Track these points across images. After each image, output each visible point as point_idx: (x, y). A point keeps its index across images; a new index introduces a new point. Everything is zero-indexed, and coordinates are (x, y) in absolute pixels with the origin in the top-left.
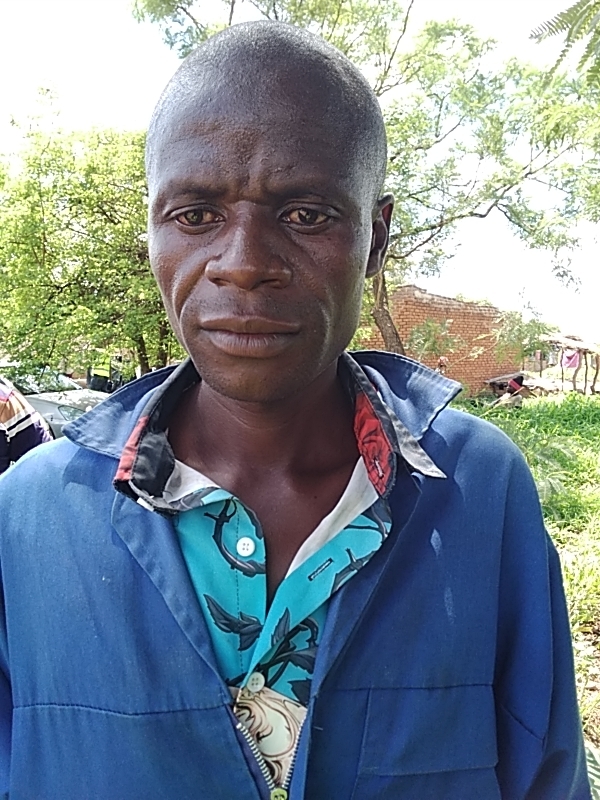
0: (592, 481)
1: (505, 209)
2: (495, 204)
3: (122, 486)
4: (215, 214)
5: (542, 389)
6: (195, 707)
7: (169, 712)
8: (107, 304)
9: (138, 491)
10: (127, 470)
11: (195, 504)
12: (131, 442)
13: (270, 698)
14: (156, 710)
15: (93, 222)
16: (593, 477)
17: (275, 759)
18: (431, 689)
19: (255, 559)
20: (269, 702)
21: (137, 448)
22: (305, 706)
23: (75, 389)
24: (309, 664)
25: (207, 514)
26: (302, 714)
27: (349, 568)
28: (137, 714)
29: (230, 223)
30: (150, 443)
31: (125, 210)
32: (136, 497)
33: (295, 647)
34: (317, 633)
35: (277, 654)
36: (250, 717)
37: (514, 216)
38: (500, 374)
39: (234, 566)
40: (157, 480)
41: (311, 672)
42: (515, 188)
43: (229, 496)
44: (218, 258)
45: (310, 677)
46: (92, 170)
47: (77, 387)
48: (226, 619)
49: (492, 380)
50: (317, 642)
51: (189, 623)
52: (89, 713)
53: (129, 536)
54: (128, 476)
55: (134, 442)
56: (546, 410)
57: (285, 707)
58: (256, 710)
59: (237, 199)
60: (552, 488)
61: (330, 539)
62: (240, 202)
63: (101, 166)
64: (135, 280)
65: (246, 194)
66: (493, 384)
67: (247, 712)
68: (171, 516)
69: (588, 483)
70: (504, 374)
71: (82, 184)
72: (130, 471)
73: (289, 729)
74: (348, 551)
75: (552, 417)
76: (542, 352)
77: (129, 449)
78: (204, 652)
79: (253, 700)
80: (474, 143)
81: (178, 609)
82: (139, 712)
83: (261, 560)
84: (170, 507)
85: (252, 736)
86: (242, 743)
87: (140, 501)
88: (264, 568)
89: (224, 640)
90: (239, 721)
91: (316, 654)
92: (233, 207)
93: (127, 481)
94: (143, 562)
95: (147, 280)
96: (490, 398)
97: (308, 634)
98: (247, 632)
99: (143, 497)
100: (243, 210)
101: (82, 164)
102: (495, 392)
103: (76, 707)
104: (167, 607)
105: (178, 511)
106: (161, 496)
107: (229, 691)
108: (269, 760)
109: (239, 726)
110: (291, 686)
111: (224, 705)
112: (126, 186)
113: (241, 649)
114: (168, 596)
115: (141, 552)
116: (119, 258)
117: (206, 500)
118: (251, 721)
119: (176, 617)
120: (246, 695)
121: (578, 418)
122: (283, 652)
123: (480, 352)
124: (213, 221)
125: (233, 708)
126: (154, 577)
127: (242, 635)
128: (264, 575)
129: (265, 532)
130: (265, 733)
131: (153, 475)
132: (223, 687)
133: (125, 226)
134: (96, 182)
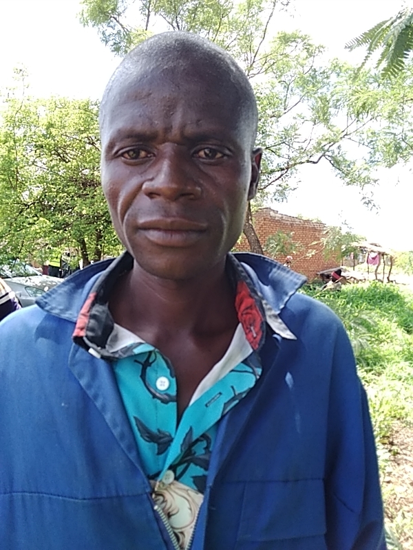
0: (389, 340)
1: (330, 159)
2: (324, 155)
3: (78, 340)
4: (148, 152)
5: (355, 279)
6: (125, 493)
7: (107, 498)
8: (60, 217)
9: (90, 344)
10: (82, 329)
11: (129, 354)
12: (84, 310)
13: (179, 489)
14: (98, 496)
15: (51, 161)
16: (388, 338)
17: (180, 530)
18: (286, 481)
19: (169, 392)
20: (177, 491)
21: (88, 314)
22: (202, 493)
23: (37, 275)
24: (205, 465)
25: (136, 361)
26: (199, 499)
27: (233, 399)
28: (84, 499)
29: (158, 157)
30: (97, 311)
31: (74, 153)
32: (88, 348)
33: (195, 453)
34: (210, 443)
35: (183, 457)
36: (163, 502)
37: (336, 163)
38: (327, 268)
39: (154, 396)
40: (103, 336)
41: (206, 469)
42: (337, 145)
43: (151, 348)
44: (152, 180)
45: (206, 473)
46: (51, 125)
47: (39, 273)
48: (148, 433)
49: (321, 272)
50: (211, 449)
51: (122, 436)
52: (50, 498)
53: (81, 375)
54: (83, 334)
55: (86, 311)
56: (357, 292)
57: (188, 494)
58: (168, 496)
59: (164, 142)
60: (361, 345)
61: (220, 379)
62: (166, 144)
63: (57, 123)
64: (79, 201)
65: (170, 137)
66: (322, 275)
67: (161, 498)
68: (111, 361)
69: (386, 343)
70: (330, 268)
71: (43, 135)
72: (85, 330)
73: (191, 509)
74: (232, 387)
75: (361, 297)
76: (355, 254)
77: (84, 315)
78: (132, 456)
79: (166, 489)
80: (309, 114)
81: (115, 425)
82: (86, 497)
83: (173, 393)
84: (112, 355)
85: (165, 514)
86: (157, 518)
87: (91, 351)
88: (175, 398)
89: (147, 448)
90: (156, 504)
91: (210, 457)
92: (161, 147)
93: (82, 337)
94: (90, 393)
95: (88, 201)
96: (320, 285)
97: (204, 444)
98: (162, 442)
99: (93, 348)
100: (167, 148)
101: (44, 121)
102: (323, 280)
103: (41, 495)
104: (107, 424)
105: (117, 358)
106: (105, 347)
107: (150, 483)
108: (177, 531)
109: (156, 507)
110: (192, 479)
111: (146, 493)
112: (74, 137)
113: (159, 453)
114: (108, 417)
115: (89, 386)
116: (69, 187)
117: (137, 351)
118: (164, 504)
119: (113, 431)
120: (161, 486)
121: (379, 298)
122: (187, 456)
123: (313, 253)
124: (147, 156)
125: (152, 495)
126: (99, 404)
127: (159, 444)
128: (175, 404)
129: (176, 373)
130: (174, 512)
131: (100, 333)
132: (146, 481)
133: (73, 164)
134: (54, 134)
